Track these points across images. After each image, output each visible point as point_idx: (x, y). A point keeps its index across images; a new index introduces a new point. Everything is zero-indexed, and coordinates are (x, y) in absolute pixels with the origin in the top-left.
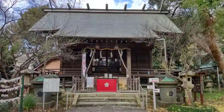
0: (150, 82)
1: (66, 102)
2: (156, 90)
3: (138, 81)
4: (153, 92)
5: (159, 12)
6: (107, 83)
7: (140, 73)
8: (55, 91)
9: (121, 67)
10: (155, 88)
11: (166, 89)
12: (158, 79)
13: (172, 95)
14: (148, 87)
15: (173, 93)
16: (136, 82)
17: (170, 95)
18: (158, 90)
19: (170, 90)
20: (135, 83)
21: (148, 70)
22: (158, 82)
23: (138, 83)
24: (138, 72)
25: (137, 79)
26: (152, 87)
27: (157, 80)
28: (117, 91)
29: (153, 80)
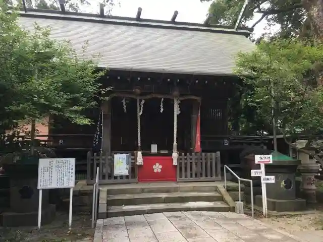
0: (256, 162)
2: (268, 179)
3: (216, 158)
4: (262, 181)
5: (234, 30)
6: (158, 164)
8: (65, 186)
10: (266, 175)
12: (271, 156)
13: (290, 187)
14: (254, 173)
15: (291, 182)
16: (214, 161)
18: (272, 179)
19: (287, 176)
22: (271, 162)
25: (215, 155)
26: (261, 173)
27: (269, 158)
28: (178, 179)
29: (262, 159)
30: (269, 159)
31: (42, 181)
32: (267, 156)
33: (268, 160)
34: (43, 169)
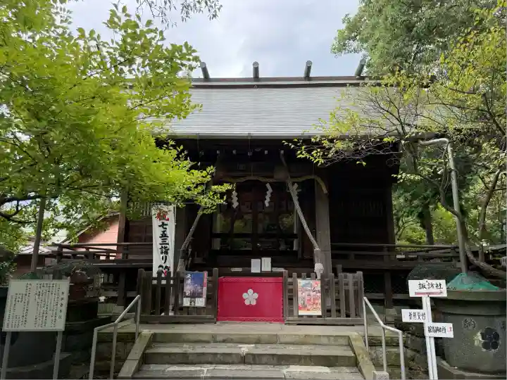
0: (412, 294)
1: (110, 359)
2: (438, 330)
3: (355, 284)
4: (427, 334)
6: (250, 291)
7: (357, 257)
8: (49, 327)
9: (295, 236)
10: (434, 320)
11: (469, 319)
12: (443, 282)
13: (495, 346)
14: (408, 316)
16: (351, 288)
17: (486, 346)
18: (448, 329)
20: (347, 292)
21: (382, 247)
23: (356, 293)
24: (352, 254)
25: (354, 277)
26: (424, 316)
27: (438, 286)
28: (286, 318)
29: (424, 287)
30: (439, 288)
31: (11, 317)
32: (435, 282)
33: (438, 291)
34: (14, 297)
